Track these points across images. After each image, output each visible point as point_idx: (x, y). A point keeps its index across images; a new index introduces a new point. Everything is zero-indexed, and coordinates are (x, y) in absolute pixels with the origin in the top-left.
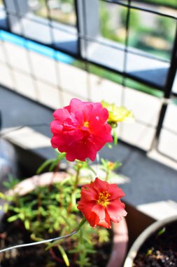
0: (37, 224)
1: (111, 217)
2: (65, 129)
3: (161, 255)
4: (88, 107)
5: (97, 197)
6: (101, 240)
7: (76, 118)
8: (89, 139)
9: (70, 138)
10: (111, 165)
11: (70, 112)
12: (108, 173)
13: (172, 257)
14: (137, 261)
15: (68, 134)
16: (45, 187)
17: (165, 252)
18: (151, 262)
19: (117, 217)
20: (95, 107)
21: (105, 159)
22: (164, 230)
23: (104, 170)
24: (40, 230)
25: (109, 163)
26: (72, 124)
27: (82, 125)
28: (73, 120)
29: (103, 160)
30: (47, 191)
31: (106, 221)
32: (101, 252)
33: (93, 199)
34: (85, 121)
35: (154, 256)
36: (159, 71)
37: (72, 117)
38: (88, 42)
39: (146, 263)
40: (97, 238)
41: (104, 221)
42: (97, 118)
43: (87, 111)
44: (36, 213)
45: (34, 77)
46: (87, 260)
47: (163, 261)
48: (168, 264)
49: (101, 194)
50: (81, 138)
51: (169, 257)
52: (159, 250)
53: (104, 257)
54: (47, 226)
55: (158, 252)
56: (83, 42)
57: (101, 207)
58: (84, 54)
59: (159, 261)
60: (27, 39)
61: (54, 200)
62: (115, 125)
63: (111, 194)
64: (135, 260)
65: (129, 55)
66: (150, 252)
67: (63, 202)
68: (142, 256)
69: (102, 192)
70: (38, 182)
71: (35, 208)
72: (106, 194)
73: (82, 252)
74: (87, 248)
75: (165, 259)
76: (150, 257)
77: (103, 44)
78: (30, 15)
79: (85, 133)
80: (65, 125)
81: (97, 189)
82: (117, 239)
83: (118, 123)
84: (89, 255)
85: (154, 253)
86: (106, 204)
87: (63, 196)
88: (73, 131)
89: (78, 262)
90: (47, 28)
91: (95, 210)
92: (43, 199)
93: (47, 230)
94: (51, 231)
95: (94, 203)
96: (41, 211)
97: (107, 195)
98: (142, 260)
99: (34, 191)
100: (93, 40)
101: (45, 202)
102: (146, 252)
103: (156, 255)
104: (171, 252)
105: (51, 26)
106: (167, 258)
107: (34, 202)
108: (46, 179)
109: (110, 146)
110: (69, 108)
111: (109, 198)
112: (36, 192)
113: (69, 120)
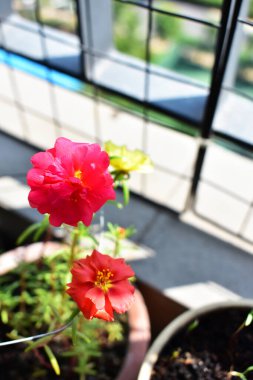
0: (20, 316)
2: (48, 180)
3: (192, 358)
4: (80, 149)
5: (94, 277)
6: (111, 338)
7: (63, 165)
8: (81, 195)
9: (55, 193)
10: (121, 232)
11: (55, 156)
12: (117, 244)
13: (208, 361)
14: (159, 367)
15: (52, 188)
16: (32, 264)
18: (178, 367)
20: (90, 150)
21: (113, 224)
22: (196, 323)
23: (112, 240)
24: (25, 324)
25: (119, 229)
26: (57, 173)
27: (72, 175)
28: (59, 169)
29: (110, 225)
30: (34, 268)
31: (107, 311)
32: (112, 355)
33: (88, 280)
34: (76, 169)
35: (182, 360)
36: (196, 100)
37: (57, 164)
38: (96, 59)
39: (170, 370)
40: (106, 334)
41: (103, 311)
42: (93, 165)
43: (80, 155)
44: (17, 299)
45: (20, 107)
46: (91, 365)
47: (195, 366)
48: (202, 370)
49: (99, 273)
50: (70, 193)
51: (203, 360)
52: (190, 351)
53: (116, 361)
54: (34, 318)
55: (188, 355)
56: (87, 57)
57: (99, 292)
58: (89, 75)
59: (189, 367)
60: (10, 52)
61: (44, 281)
62: (126, 176)
63: (115, 273)
64: (156, 366)
65: (152, 77)
66: (176, 354)
67: (55, 285)
68: (165, 360)
69: (101, 271)
70: (23, 255)
71: (17, 292)
72: (107, 272)
73: (82, 354)
74: (90, 349)
75: (198, 364)
76: (177, 361)
77: (117, 61)
78: (15, 19)
79: (76, 186)
80: (47, 174)
81: (94, 265)
82: (135, 337)
83: (131, 173)
84: (92, 359)
85: (182, 355)
86: (107, 286)
87: (55, 275)
88: (58, 184)
89: (77, 369)
90: (37, 38)
91: (90, 295)
92: (27, 280)
93: (34, 323)
94: (39, 325)
95: (90, 285)
96: (26, 297)
97: (109, 275)
98: (166, 365)
99: (16, 269)
100: (102, 56)
101: (31, 285)
102: (171, 354)
103: (185, 358)
104: (207, 354)
105: (42, 35)
106: (201, 363)
107: (16, 285)
108: (33, 252)
109: (120, 206)
110: (53, 151)
111: (111, 278)
112: (19, 270)
113: (52, 169)
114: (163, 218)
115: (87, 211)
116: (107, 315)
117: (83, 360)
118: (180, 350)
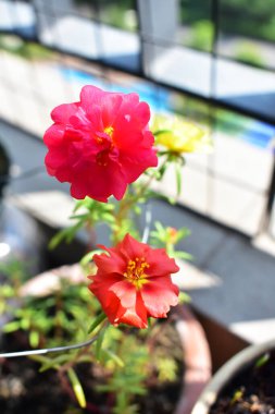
1: (146, 305)
2: (69, 136)
3: (260, 403)
4: (113, 100)
5: (125, 269)
7: (89, 117)
8: (110, 156)
10: (173, 234)
17: (268, 399)
19: (157, 306)
20: (126, 101)
22: (266, 358)
26: (81, 127)
28: (83, 121)
33: (116, 270)
34: (106, 125)
35: (246, 404)
37: (80, 115)
38: (157, 48)
40: (156, 373)
41: (134, 313)
42: (128, 117)
44: (52, 320)
46: (135, 407)
49: (131, 262)
50: (95, 152)
51: (274, 407)
52: (257, 394)
53: (166, 406)
55: (254, 398)
57: (130, 287)
64: (213, 410)
66: (238, 395)
68: (223, 403)
69: (134, 260)
76: (240, 406)
80: (68, 128)
81: (125, 253)
85: (246, 396)
86: (142, 282)
89: (116, 410)
91: (118, 290)
95: (117, 278)
97: (143, 265)
98: (225, 410)
102: (232, 396)
103: (251, 403)
106: (272, 411)
111: (146, 271)
113: (74, 121)
114: (233, 243)
115: (120, 179)
116: (139, 319)
117: (122, 399)
118: (243, 389)
